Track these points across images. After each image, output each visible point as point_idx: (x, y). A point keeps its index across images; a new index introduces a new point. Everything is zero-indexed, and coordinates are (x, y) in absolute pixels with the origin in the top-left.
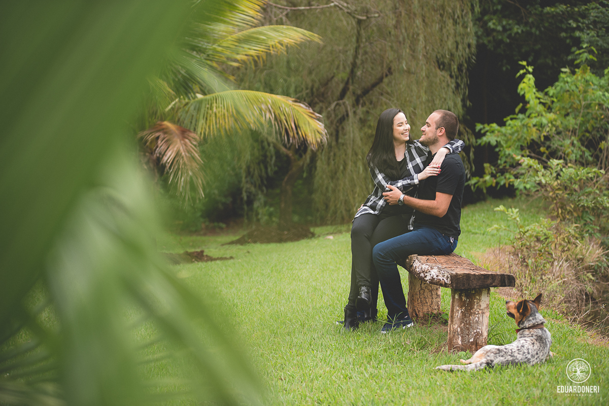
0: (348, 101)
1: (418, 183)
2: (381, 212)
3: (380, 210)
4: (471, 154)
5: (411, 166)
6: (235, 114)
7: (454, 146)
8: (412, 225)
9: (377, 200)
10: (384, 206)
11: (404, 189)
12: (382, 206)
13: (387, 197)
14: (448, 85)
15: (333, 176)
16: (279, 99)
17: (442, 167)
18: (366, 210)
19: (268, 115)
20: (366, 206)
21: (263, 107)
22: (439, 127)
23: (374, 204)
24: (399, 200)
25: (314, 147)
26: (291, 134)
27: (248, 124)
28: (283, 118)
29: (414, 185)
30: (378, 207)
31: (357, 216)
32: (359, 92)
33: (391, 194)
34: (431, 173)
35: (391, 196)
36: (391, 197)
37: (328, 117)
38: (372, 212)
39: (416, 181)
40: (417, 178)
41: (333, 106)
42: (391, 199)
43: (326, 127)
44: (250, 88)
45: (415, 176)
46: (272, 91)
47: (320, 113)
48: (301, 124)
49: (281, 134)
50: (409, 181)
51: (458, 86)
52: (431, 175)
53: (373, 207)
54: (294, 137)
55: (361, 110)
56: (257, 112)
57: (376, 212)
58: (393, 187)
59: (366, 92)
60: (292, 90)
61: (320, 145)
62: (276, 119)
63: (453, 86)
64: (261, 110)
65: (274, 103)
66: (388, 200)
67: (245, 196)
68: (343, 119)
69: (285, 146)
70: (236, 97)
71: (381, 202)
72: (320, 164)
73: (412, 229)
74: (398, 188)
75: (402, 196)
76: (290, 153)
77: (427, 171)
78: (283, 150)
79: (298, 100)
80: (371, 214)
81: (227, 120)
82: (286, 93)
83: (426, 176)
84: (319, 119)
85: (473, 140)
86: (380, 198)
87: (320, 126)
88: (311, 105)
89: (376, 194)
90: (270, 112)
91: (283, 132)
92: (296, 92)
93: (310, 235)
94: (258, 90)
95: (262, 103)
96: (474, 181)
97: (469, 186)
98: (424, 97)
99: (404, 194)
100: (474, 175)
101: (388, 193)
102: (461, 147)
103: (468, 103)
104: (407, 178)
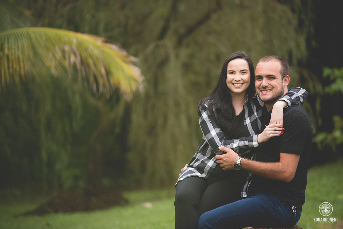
0: (169, 42)
1: (257, 145)
2: (209, 174)
3: (209, 172)
4: (318, 106)
5: (249, 122)
6: (31, 57)
7: (293, 97)
8: (246, 191)
9: (206, 160)
10: (214, 168)
11: (241, 151)
12: (211, 168)
13: (221, 161)
14: (289, 22)
15: (152, 131)
16: (86, 38)
17: (284, 126)
18: (191, 172)
19: (73, 58)
20: (192, 167)
21: (67, 48)
22: (284, 77)
23: (202, 165)
24: (236, 164)
25: (128, 97)
26: (101, 82)
27: (48, 69)
28: (91, 62)
29: (253, 148)
30: (207, 169)
31: (182, 179)
32: (182, 31)
33: (225, 157)
34: (272, 133)
35: (225, 159)
36: (225, 161)
37: (145, 61)
38: (199, 174)
39: (255, 144)
40: (257, 140)
41: (151, 47)
42: (225, 163)
43: (143, 73)
44: (51, 25)
45: (255, 137)
46: (77, 29)
47: (136, 55)
48: (113, 70)
49: (88, 82)
50: (246, 143)
51: (301, 23)
52: (272, 135)
53: (200, 169)
54: (104, 85)
55: (184, 53)
56: (59, 55)
57: (204, 175)
58: (227, 149)
59: (190, 31)
60: (101, 27)
61: (136, 95)
62: (82, 62)
63: (295, 22)
64: (63, 52)
65: (80, 44)
66: (222, 164)
67: (44, 156)
68: (164, 63)
69: (93, 95)
70: (33, 36)
71: (211, 163)
72: (136, 118)
73: (245, 196)
74: (232, 149)
75: (239, 160)
76: (100, 105)
77: (267, 132)
78: (92, 100)
79: (109, 40)
80: (198, 177)
81: (22, 64)
82: (94, 32)
83: (266, 137)
84: (134, 64)
85: (319, 88)
86: (210, 158)
87: (135, 72)
88: (125, 46)
89: (203, 152)
90: (75, 54)
91: (92, 79)
92: (107, 30)
93: (124, 203)
94: (60, 27)
95: (65, 43)
96: (320, 137)
97: (315, 144)
98: (260, 37)
99: (240, 156)
100: (320, 130)
101: (222, 156)
102: (303, 97)
103: (314, 43)
104: (244, 138)
